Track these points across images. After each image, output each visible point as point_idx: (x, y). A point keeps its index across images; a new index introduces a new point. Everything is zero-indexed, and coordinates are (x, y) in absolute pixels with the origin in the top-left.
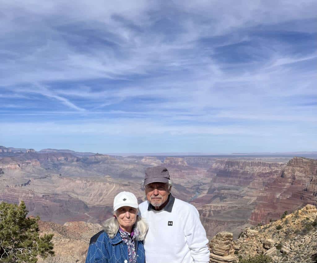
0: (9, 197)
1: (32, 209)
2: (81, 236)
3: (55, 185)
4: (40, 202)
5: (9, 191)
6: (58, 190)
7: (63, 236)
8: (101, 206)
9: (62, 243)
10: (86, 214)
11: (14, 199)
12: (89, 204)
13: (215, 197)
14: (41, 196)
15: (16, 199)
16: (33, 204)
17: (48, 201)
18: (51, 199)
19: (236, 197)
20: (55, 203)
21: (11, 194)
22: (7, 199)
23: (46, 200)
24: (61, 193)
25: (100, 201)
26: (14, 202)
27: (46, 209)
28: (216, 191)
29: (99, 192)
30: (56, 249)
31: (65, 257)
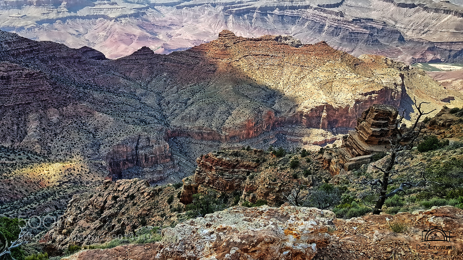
0: (317, 19)
1: (337, 34)
2: (372, 73)
4: (348, 26)
5: (318, 11)
7: (351, 70)
8: (422, 41)
9: (346, 77)
11: (322, 20)
14: (351, 20)
16: (340, 28)
18: (362, 24)
20: (364, 30)
21: (320, 14)
22: (314, 20)
23: (356, 25)
29: (426, 21)
30: (338, 82)
31: (345, 94)
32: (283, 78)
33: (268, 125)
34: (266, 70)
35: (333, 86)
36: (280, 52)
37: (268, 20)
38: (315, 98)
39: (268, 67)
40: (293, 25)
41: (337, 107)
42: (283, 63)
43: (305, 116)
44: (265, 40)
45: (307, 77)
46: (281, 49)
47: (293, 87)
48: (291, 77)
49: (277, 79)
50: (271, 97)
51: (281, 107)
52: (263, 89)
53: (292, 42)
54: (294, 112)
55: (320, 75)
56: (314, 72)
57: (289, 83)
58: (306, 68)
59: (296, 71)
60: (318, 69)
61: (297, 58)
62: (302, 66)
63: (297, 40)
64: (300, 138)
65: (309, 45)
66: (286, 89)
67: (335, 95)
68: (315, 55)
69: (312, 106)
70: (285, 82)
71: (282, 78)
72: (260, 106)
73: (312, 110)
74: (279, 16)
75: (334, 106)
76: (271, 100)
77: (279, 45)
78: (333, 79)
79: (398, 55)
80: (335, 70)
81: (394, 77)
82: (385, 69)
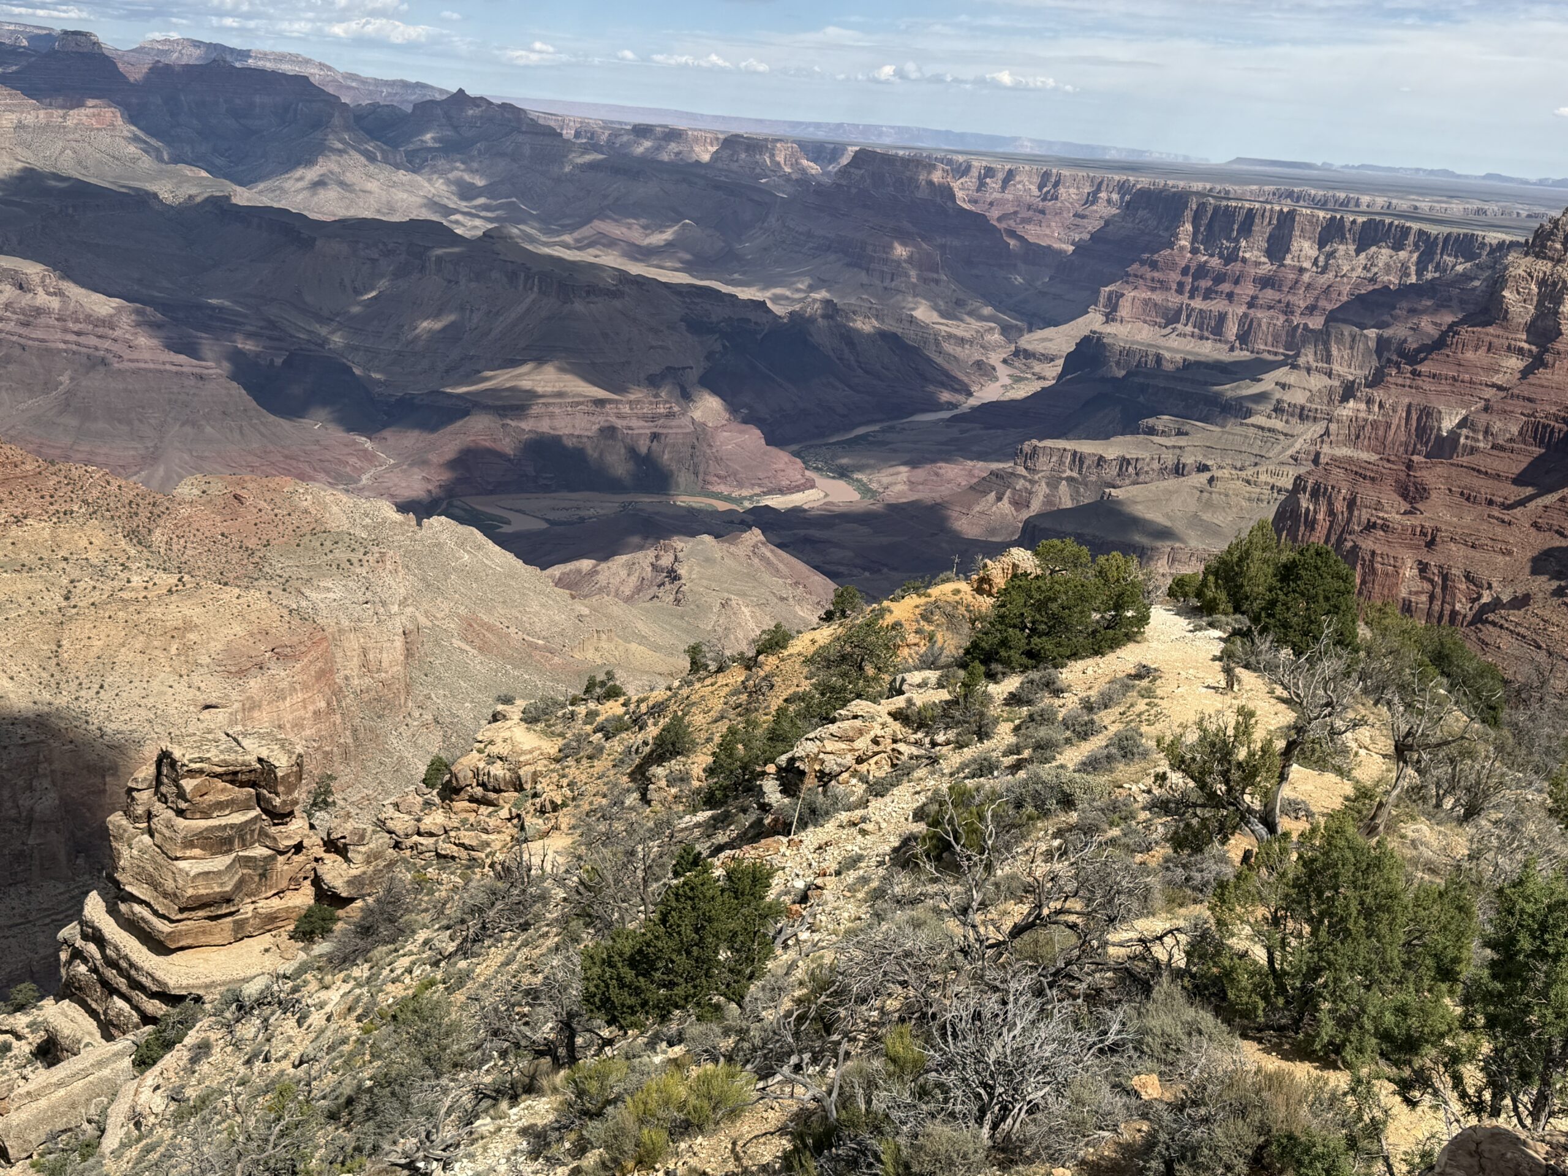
2: (256, 564)
4: (97, 342)
8: (448, 402)
10: (359, 436)
12: (380, 383)
13: (1098, 401)
23: (136, 334)
25: (448, 372)
29: (446, 318)
30: (90, 625)
31: (136, 680)
35: (66, 644)
67: (82, 692)
75: (87, 751)
78: (60, 609)
79: (361, 471)
80: (63, 564)
81: (358, 570)
82: (308, 537)
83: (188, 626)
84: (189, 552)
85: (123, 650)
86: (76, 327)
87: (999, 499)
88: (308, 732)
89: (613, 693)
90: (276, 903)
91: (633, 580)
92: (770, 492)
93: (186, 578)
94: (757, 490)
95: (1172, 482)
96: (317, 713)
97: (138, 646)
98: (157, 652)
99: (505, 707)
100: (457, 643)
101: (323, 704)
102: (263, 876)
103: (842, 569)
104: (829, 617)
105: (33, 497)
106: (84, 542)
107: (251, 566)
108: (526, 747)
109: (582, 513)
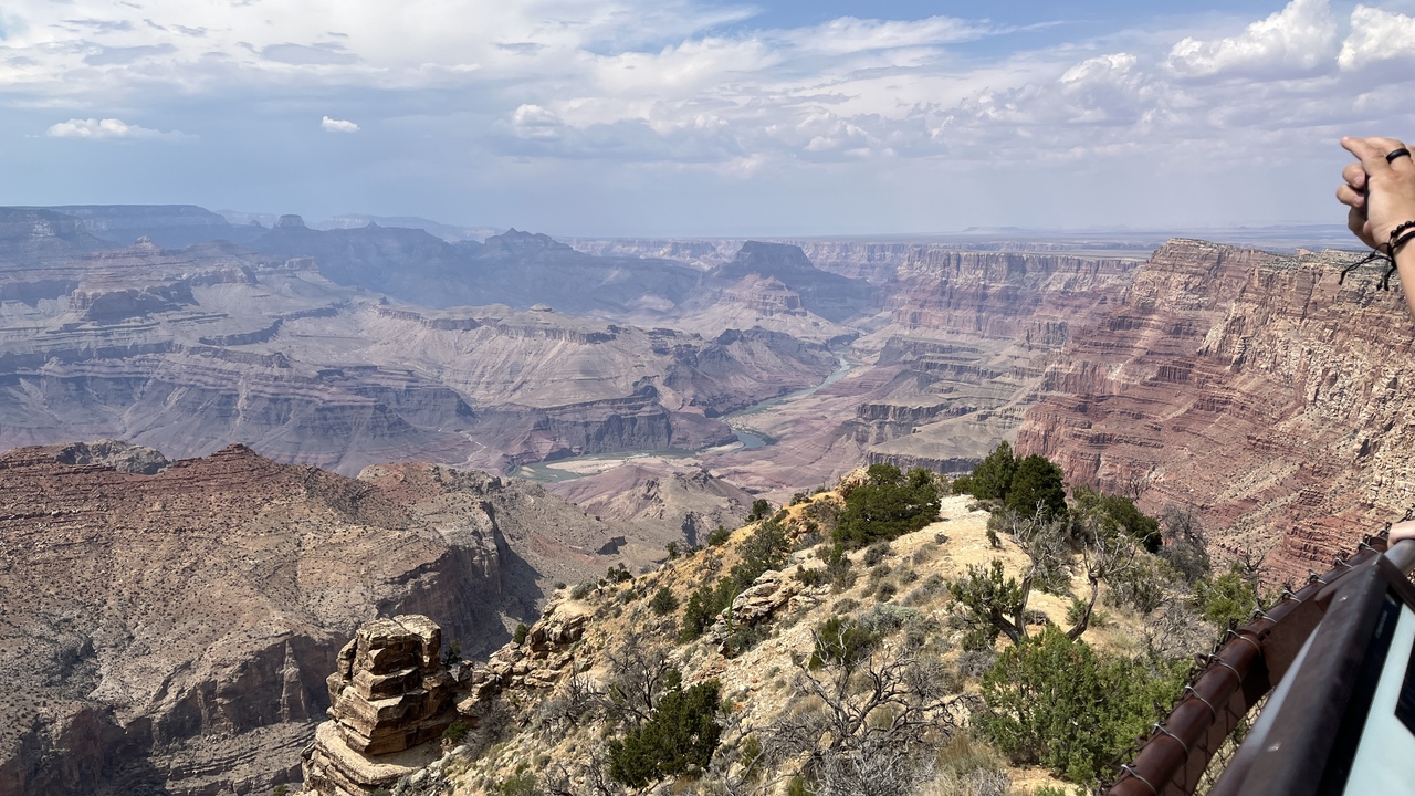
0: (205, 379)
1: (282, 418)
2: (408, 515)
3: (364, 334)
4: (311, 393)
5: (205, 356)
6: (375, 355)
7: (345, 516)
8: (515, 409)
9: (333, 540)
10: (464, 434)
11: (224, 382)
12: (475, 401)
13: (904, 375)
14: (314, 373)
15: (230, 385)
16: (287, 400)
17: (334, 389)
18: (349, 383)
19: (974, 377)
20: (359, 398)
21: (214, 366)
22: (198, 384)
23: (332, 386)
24: (382, 364)
25: (514, 391)
26: (222, 392)
27: (329, 415)
28: (909, 356)
29: (512, 361)
30: (313, 560)
31: (342, 592)
32: (114, 584)
33: (84, 765)
34: (40, 568)
35: (299, 573)
36: (86, 499)
37: (23, 398)
38: (247, 626)
39: (50, 555)
40: (123, 404)
41: (326, 637)
42: (105, 533)
43: (225, 694)
44: (19, 465)
45: (207, 562)
46: (90, 487)
47: (161, 604)
48: (147, 573)
49: (93, 591)
50: (78, 660)
51: (125, 685)
52: (40, 637)
53: (129, 460)
54: (182, 691)
55: (251, 548)
56: (226, 542)
57: (142, 595)
58: (196, 534)
59: (163, 549)
60: (239, 532)
61: (157, 507)
62: (180, 530)
63: (148, 449)
64: (220, 778)
65: (192, 460)
66: (135, 617)
67: (310, 602)
68: (220, 488)
69: (240, 655)
70: (126, 594)
71: (111, 583)
72: (37, 704)
73: (245, 666)
74: (65, 381)
75: (316, 637)
76: (80, 670)
77: (78, 476)
78: (295, 552)
79: (466, 454)
80: (295, 525)
81: (468, 514)
82: (438, 496)
83: (370, 556)
84: (370, 512)
85: (333, 574)
86: (298, 384)
87: (849, 438)
88: (444, 615)
89: (626, 576)
90: (431, 723)
91: (632, 506)
92: (713, 445)
93: (368, 528)
94: (702, 445)
95: (951, 421)
96: (449, 603)
97: (343, 571)
98: (353, 574)
99: (561, 591)
100: (530, 552)
101: (453, 597)
102: (422, 706)
103: (758, 488)
104: (751, 519)
105: (276, 488)
106: (307, 511)
107: (405, 517)
108: (575, 614)
109: (600, 468)
